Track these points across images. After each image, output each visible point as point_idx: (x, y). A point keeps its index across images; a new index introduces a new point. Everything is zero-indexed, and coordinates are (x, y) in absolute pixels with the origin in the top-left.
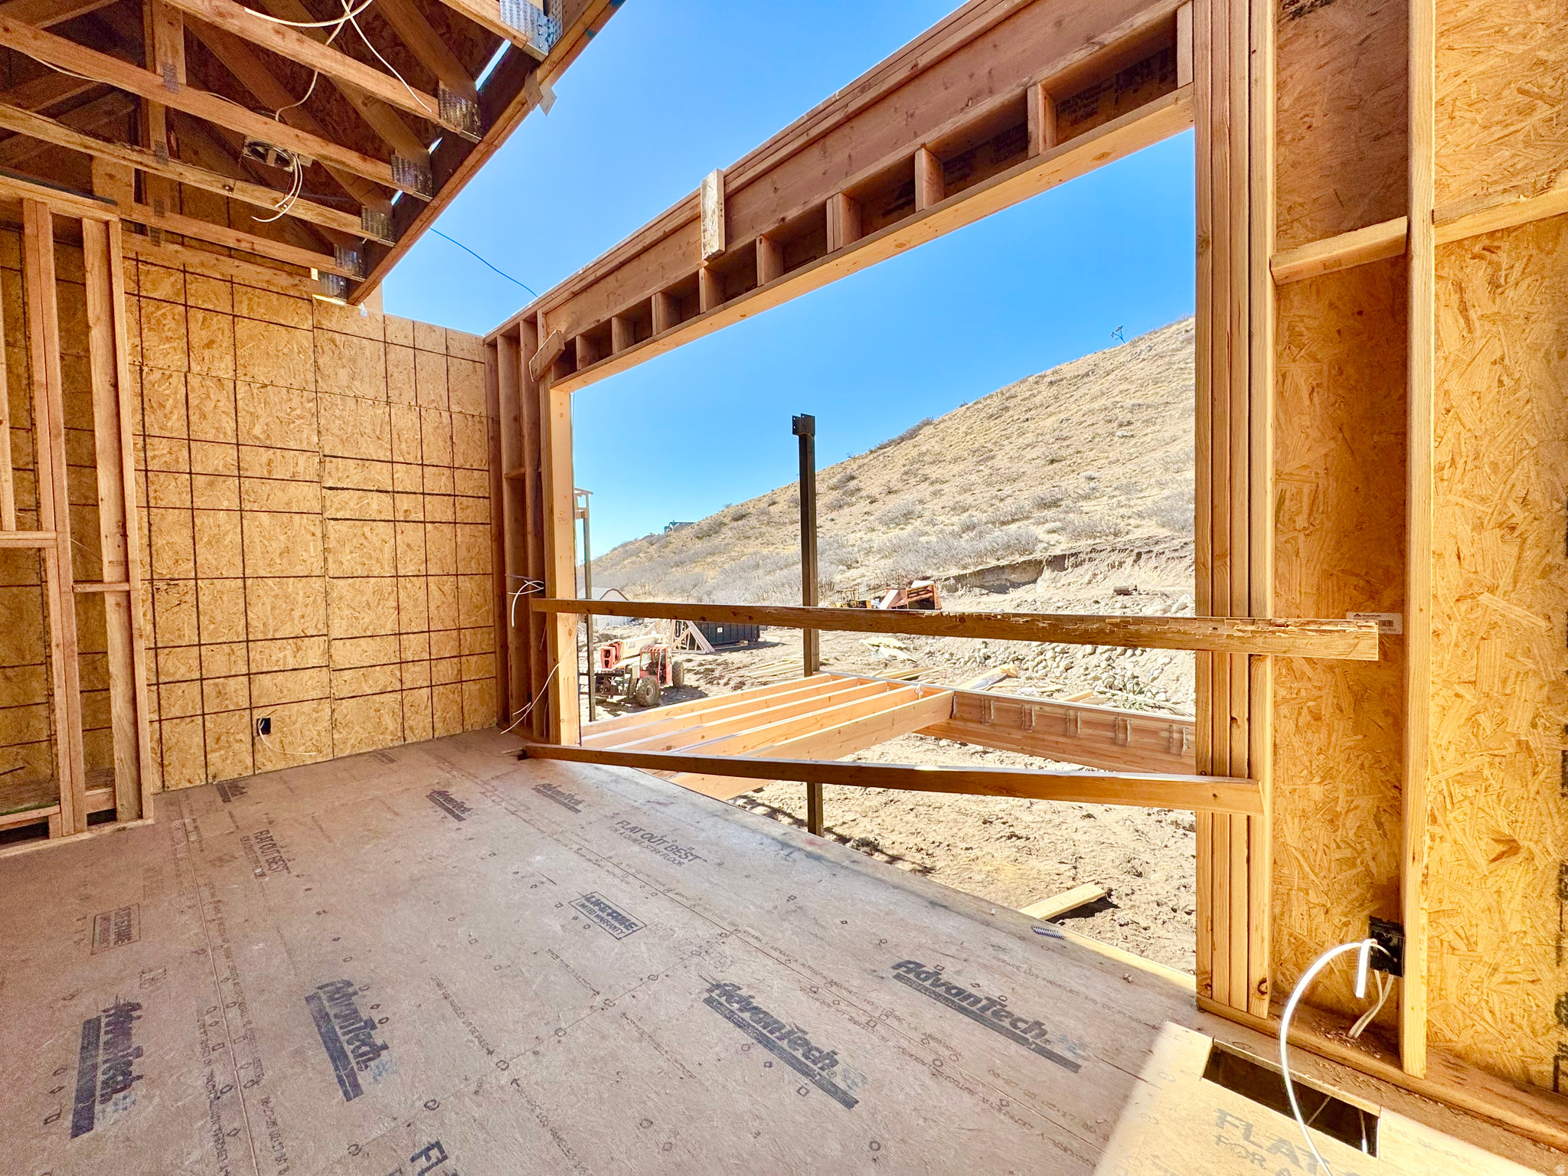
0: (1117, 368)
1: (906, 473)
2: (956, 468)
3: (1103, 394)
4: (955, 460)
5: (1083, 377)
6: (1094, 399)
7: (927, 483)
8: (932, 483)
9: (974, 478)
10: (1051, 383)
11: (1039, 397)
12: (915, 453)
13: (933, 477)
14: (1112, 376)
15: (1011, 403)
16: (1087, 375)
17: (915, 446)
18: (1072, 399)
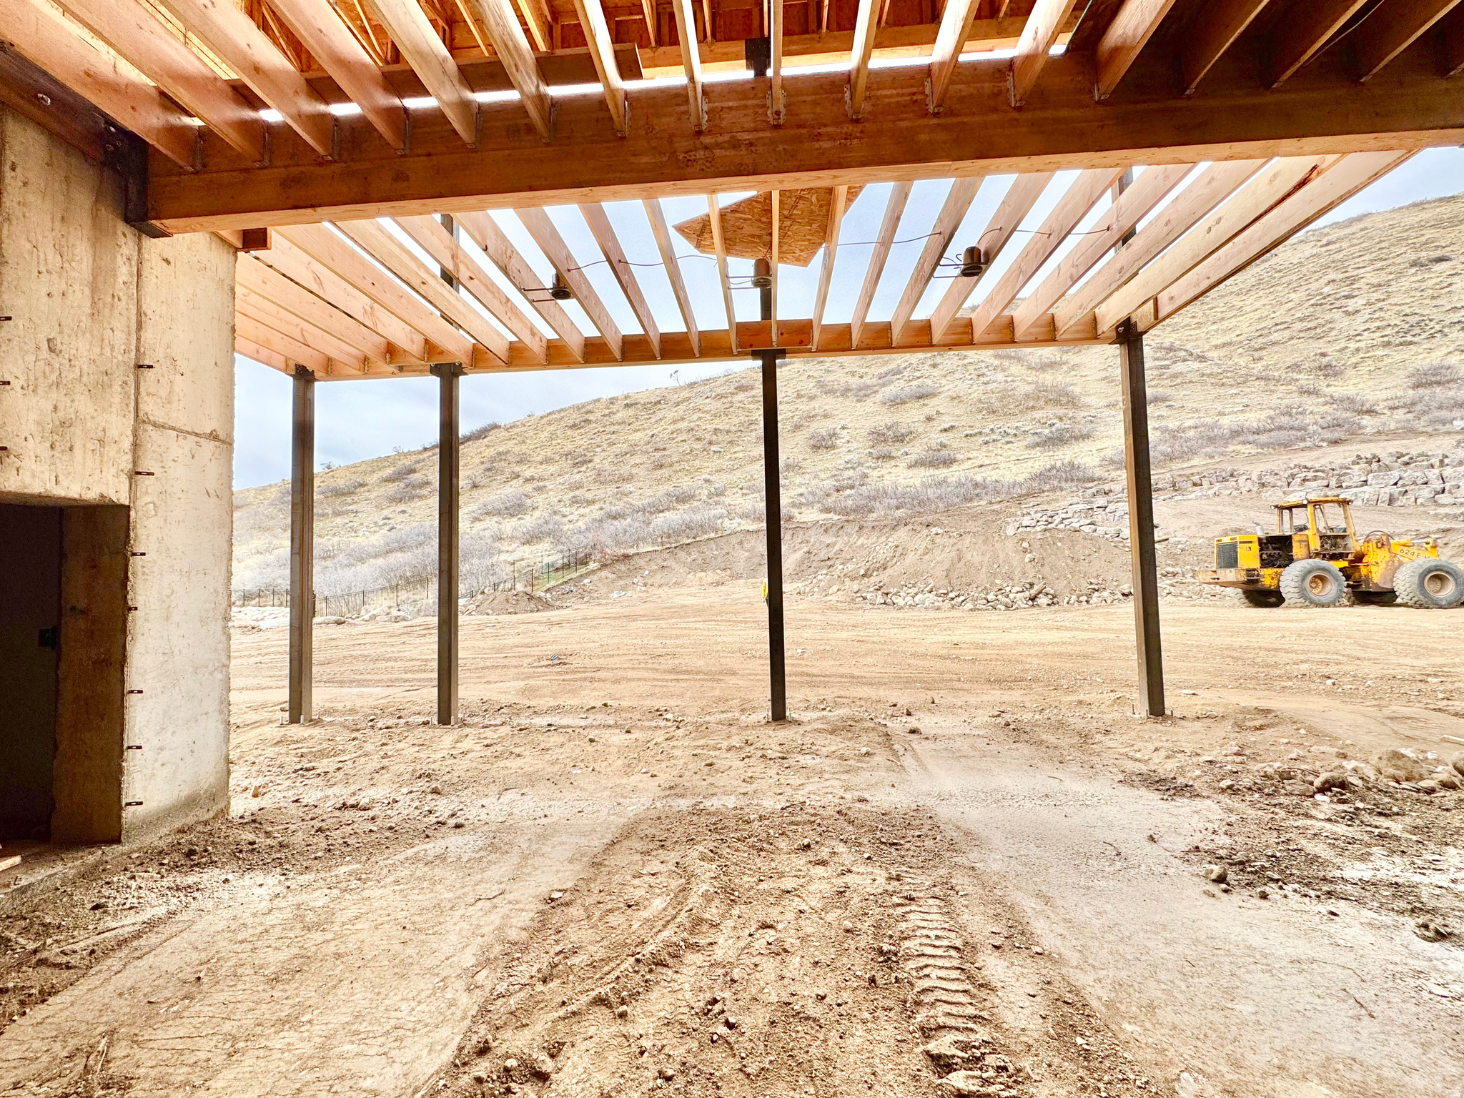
0: (683, 401)
1: (489, 470)
2: (553, 469)
3: (683, 419)
4: (548, 461)
5: (656, 403)
6: (674, 422)
7: (521, 480)
8: (527, 480)
9: (578, 477)
10: (627, 405)
11: (619, 415)
12: (491, 452)
13: (528, 474)
14: (683, 407)
15: (591, 417)
16: (659, 402)
17: (488, 446)
18: (653, 420)
